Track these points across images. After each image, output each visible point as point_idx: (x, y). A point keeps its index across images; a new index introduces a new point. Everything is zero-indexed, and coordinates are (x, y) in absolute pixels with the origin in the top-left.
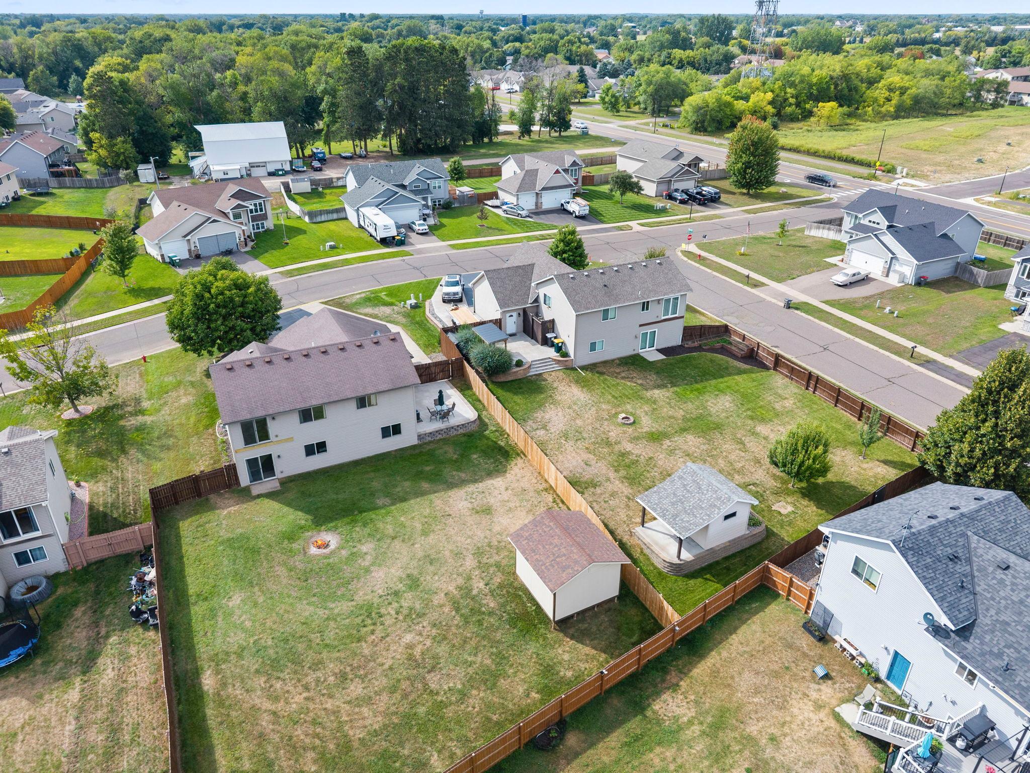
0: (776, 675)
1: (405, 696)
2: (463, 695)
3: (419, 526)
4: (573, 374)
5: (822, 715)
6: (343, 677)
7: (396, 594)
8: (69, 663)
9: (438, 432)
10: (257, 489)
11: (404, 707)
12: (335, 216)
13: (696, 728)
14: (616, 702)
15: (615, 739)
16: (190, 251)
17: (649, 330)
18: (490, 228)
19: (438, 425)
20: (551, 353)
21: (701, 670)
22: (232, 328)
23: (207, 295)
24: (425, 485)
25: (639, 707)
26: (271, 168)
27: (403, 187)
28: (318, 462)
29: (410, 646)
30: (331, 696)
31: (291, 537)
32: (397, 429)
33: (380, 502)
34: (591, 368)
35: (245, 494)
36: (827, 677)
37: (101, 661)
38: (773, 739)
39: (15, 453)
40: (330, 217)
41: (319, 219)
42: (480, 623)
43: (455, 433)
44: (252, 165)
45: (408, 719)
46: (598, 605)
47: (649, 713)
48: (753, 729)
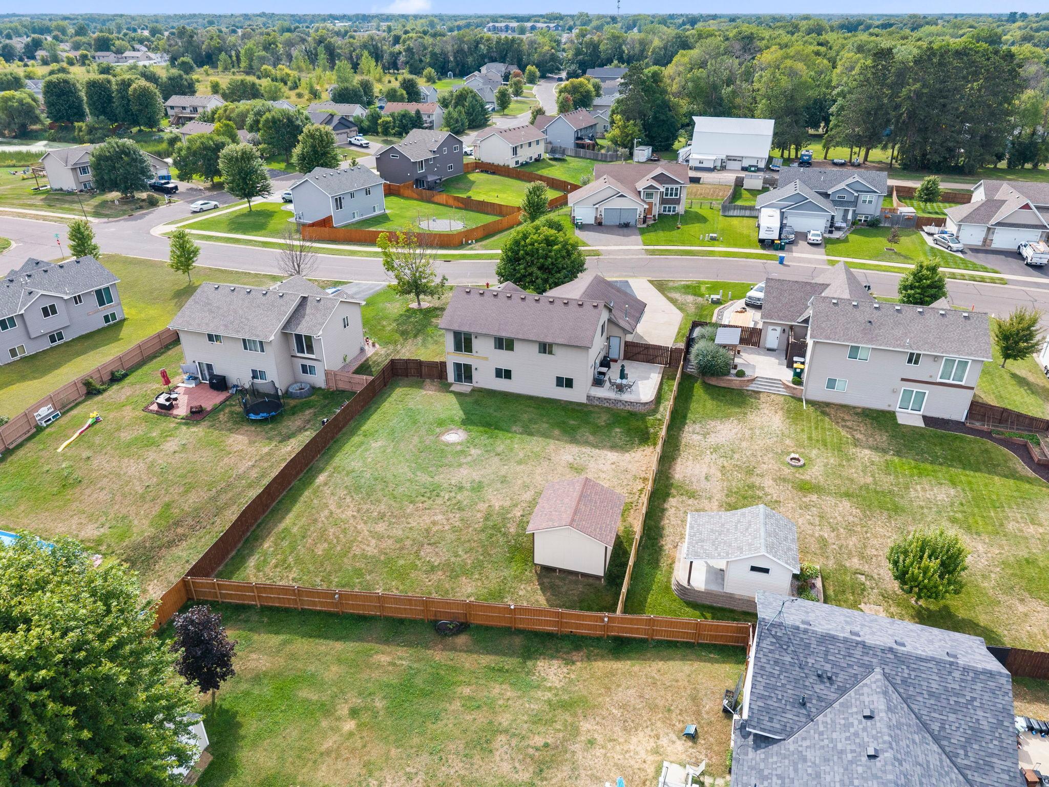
0: (653, 708)
1: (402, 549)
2: (433, 569)
3: (521, 455)
4: (793, 404)
5: (651, 758)
6: (382, 516)
7: (461, 488)
8: (280, 434)
9: (607, 400)
10: (457, 388)
11: (393, 555)
12: (748, 213)
13: (548, 695)
14: (518, 641)
15: (486, 660)
16: (596, 218)
17: (916, 388)
18: (899, 254)
19: (612, 395)
20: (787, 376)
21: (602, 666)
22: (531, 274)
24: (557, 432)
25: (528, 654)
26: (746, 164)
27: (826, 196)
28: (502, 385)
29: (434, 523)
30: (365, 523)
31: (441, 423)
32: (569, 383)
33: (514, 428)
35: (445, 387)
36: (693, 737)
37: (291, 440)
38: (591, 742)
39: (322, 302)
40: (743, 213)
41: (731, 213)
42: (491, 536)
43: (622, 407)
44: (730, 159)
45: (389, 562)
46: (584, 575)
47: (529, 663)
48: (585, 726)
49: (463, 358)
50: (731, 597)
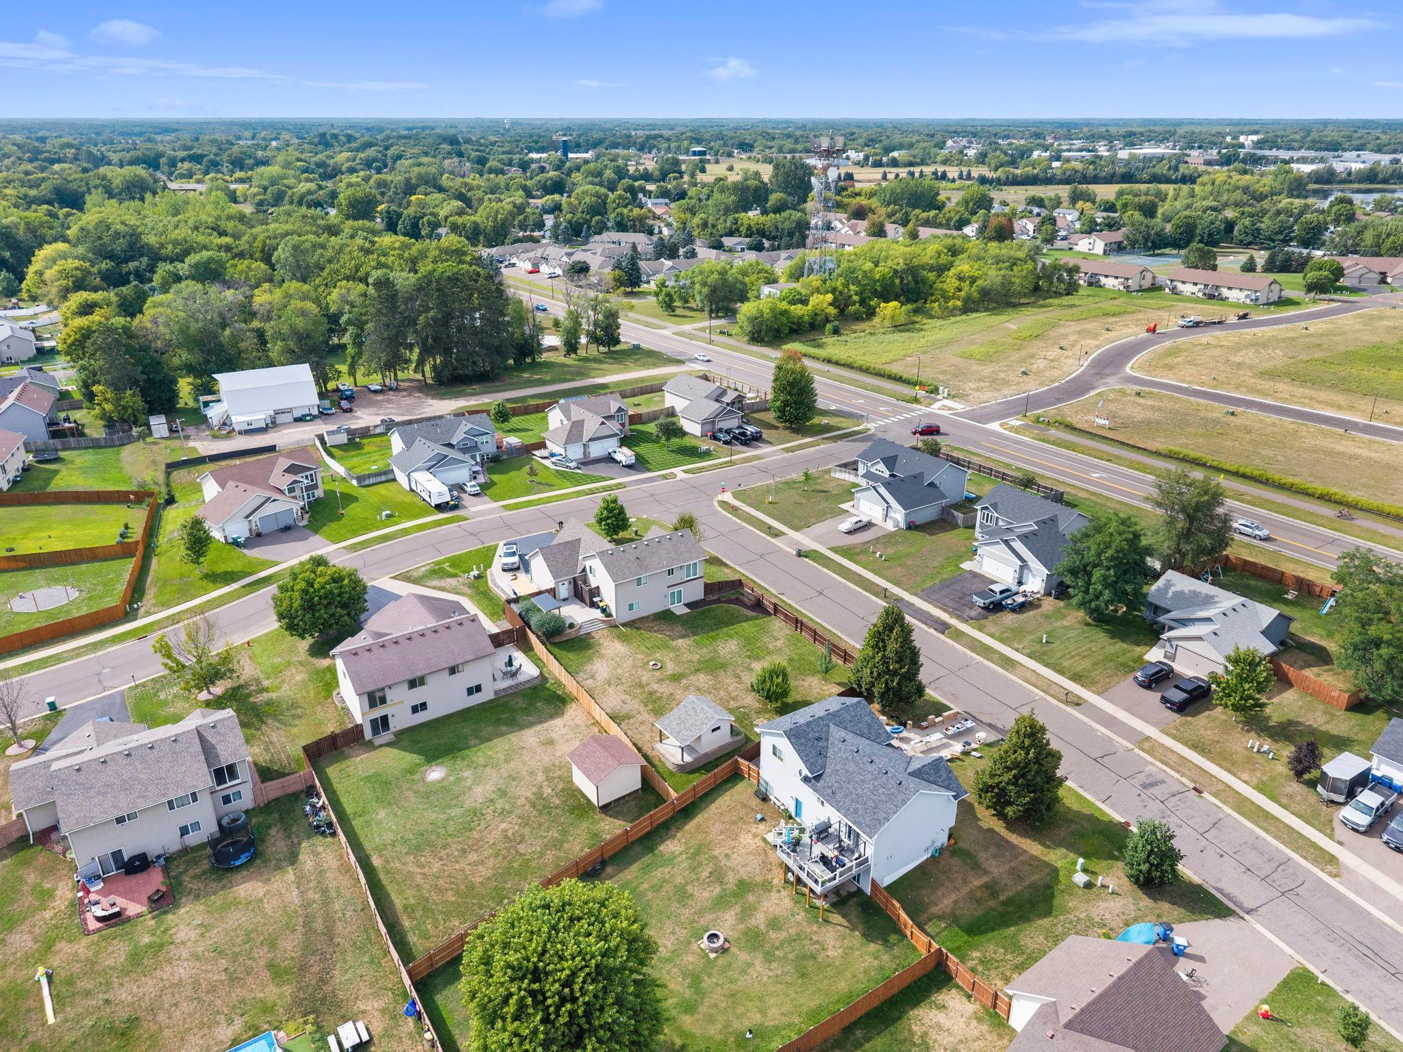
0: (734, 823)
1: (505, 858)
2: (542, 854)
3: (502, 757)
4: (616, 631)
5: (756, 840)
6: (464, 851)
7: (492, 801)
8: (279, 860)
9: (510, 687)
10: (377, 742)
11: (505, 863)
12: (383, 478)
13: (684, 856)
14: (637, 848)
15: (634, 868)
16: (250, 530)
17: (676, 589)
18: (540, 483)
19: (509, 683)
20: (597, 614)
21: (691, 826)
23: (311, 590)
24: (504, 728)
25: (651, 849)
26: (297, 414)
27: (450, 445)
28: (422, 717)
29: (505, 831)
30: (457, 862)
31: (412, 771)
32: (478, 688)
33: (472, 743)
34: (630, 624)
35: (370, 746)
36: (762, 820)
37: (300, 857)
38: (727, 856)
39: (219, 726)
40: (379, 479)
41: (367, 482)
42: (550, 813)
43: (523, 687)
44: (277, 413)
45: (508, 871)
46: (629, 795)
47: (656, 852)
48: (716, 852)
49: (378, 713)
50: (706, 755)
